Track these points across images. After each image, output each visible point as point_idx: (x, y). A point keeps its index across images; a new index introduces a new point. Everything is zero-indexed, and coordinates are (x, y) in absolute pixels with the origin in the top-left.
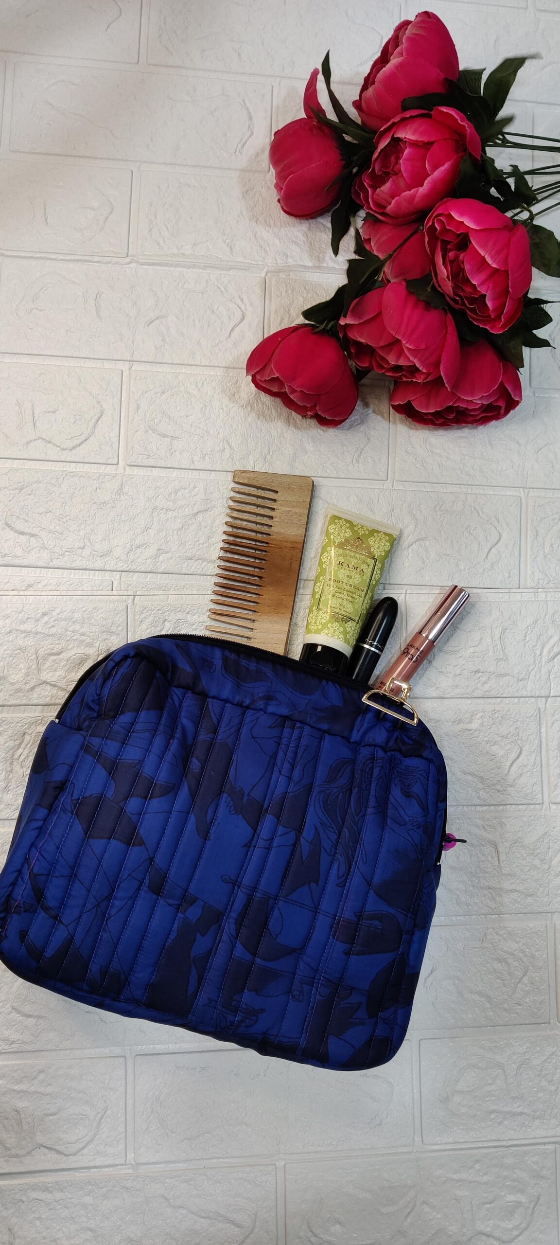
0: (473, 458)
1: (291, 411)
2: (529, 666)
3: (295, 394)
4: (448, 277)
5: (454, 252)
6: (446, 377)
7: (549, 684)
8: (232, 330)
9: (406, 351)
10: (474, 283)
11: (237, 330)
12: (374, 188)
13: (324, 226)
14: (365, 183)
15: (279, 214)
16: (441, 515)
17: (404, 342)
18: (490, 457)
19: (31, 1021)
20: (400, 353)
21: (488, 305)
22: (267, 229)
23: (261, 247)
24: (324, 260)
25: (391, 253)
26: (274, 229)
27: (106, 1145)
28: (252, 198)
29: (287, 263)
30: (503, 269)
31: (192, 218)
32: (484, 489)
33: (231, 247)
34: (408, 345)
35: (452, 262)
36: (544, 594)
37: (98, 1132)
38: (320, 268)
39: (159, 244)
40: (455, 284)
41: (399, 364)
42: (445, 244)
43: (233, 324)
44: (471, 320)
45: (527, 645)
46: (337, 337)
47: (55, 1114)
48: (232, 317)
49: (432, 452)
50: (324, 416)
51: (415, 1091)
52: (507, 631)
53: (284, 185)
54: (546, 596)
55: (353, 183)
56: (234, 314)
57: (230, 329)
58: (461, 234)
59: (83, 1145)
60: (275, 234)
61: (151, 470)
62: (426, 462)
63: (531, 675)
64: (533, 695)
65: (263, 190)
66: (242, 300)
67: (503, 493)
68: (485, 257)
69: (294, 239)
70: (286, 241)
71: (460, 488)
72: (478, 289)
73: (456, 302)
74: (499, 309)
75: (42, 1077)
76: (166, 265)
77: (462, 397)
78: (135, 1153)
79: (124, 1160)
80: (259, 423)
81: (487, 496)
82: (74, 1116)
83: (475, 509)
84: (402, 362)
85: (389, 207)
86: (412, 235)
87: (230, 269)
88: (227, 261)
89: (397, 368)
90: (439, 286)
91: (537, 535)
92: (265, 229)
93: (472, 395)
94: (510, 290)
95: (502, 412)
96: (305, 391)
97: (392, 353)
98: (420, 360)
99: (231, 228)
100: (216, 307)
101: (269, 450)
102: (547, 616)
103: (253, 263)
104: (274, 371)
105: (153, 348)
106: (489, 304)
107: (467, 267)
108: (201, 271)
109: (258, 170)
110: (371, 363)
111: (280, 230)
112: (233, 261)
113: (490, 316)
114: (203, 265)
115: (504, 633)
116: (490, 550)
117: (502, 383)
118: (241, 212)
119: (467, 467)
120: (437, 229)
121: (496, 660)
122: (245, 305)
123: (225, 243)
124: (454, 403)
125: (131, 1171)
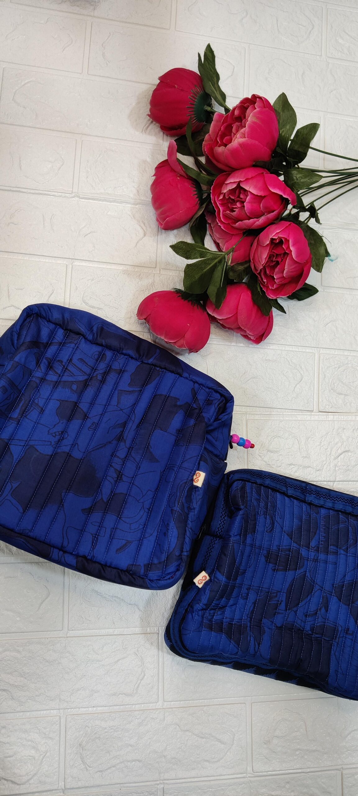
2: (323, 461)
7: (335, 473)
8: (137, 242)
11: (141, 242)
27: (46, 776)
31: (113, 171)
32: (292, 348)
36: (332, 416)
37: (40, 768)
39: (92, 186)
43: (138, 239)
45: (322, 448)
47: (12, 756)
48: (137, 235)
52: (310, 439)
54: (334, 417)
56: (139, 232)
59: (30, 777)
63: (324, 467)
64: (325, 480)
66: (144, 224)
67: (304, 350)
76: (97, 200)
78: (65, 781)
79: (57, 787)
81: (295, 352)
82: (25, 757)
83: (287, 360)
87: (137, 204)
91: (325, 377)
100: (127, 228)
102: (334, 430)
105: (87, 252)
108: (119, 204)
114: (120, 201)
115: (307, 441)
116: (296, 386)
121: (302, 457)
122: (146, 227)
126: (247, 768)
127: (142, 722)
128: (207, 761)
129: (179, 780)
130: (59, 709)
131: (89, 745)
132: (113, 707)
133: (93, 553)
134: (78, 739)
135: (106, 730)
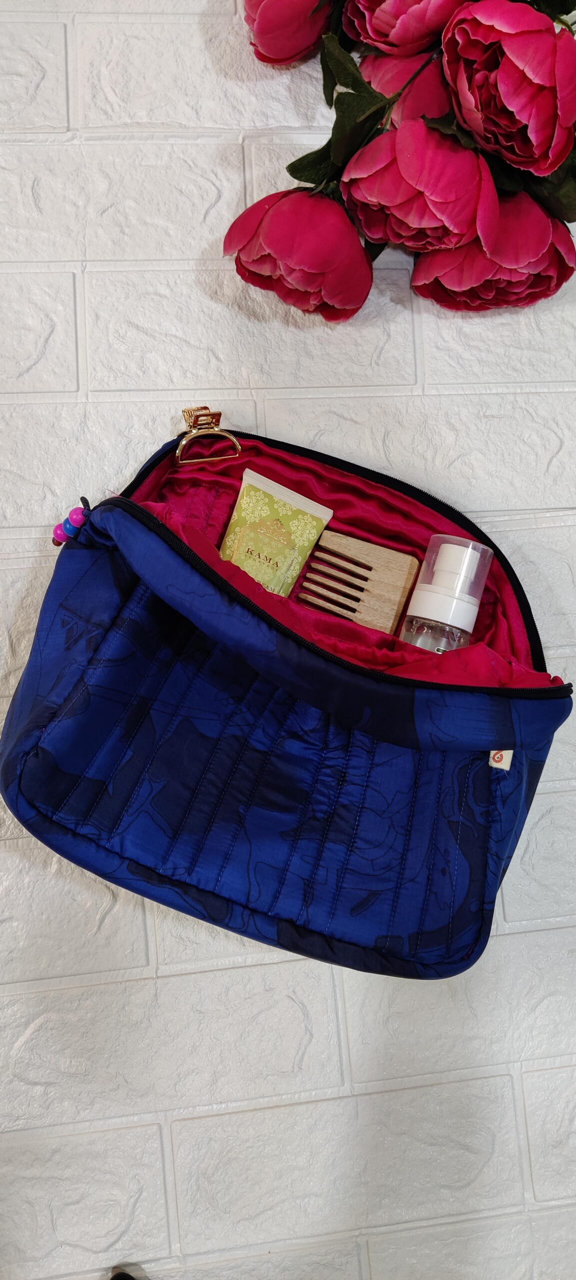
0: (519, 348)
1: (288, 307)
3: (294, 275)
4: (476, 107)
5: (482, 72)
6: (485, 238)
8: (206, 214)
9: (431, 206)
10: (511, 109)
11: (213, 212)
12: (372, 11)
13: (310, 76)
14: (360, 6)
15: (252, 65)
16: (486, 423)
17: (427, 194)
18: (540, 346)
19: (39, 1089)
20: (424, 211)
21: (531, 138)
22: (239, 83)
23: (234, 108)
24: (314, 118)
25: (400, 91)
26: (248, 84)
27: (144, 1235)
28: (218, 48)
29: (267, 125)
30: (548, 85)
31: (144, 78)
32: (536, 387)
33: (196, 110)
34: (432, 198)
35: (480, 88)
37: (133, 1220)
38: (310, 128)
39: (106, 113)
40: (486, 116)
41: (423, 226)
42: (469, 64)
43: (206, 206)
44: (508, 162)
46: (341, 200)
47: (78, 1202)
48: (205, 197)
49: (469, 345)
50: (331, 304)
51: (522, 1136)
53: (257, 14)
55: (344, 10)
56: (207, 193)
57: (203, 212)
58: (492, 44)
59: (115, 1237)
60: (250, 90)
61: (120, 395)
62: (462, 358)
65: (231, 38)
66: (216, 175)
68: (525, 71)
69: (274, 95)
70: (264, 98)
71: (508, 388)
72: (517, 118)
73: (487, 140)
74: (546, 143)
75: (57, 1157)
76: (118, 138)
77: (504, 266)
78: (180, 1242)
79: (168, 1251)
80: (250, 325)
81: (542, 394)
82: (102, 1203)
83: (528, 412)
84: (426, 224)
85: (394, 31)
86: (423, 67)
87: (198, 137)
88: (194, 128)
89: (421, 233)
90: (465, 122)
92: (237, 85)
93: (517, 261)
94: (559, 113)
95: (553, 283)
96: (306, 269)
97: (413, 213)
98: (449, 217)
99: (195, 87)
100: (184, 187)
101: (266, 359)
103: (226, 128)
104: (265, 247)
105: (109, 243)
106: (532, 136)
107: (501, 88)
108: (162, 142)
109: (222, 12)
110: (385, 234)
111: (255, 85)
112: (200, 127)
113: (532, 154)
114: (164, 134)
116: (550, 462)
117: (552, 244)
118: (205, 66)
119: (513, 361)
120: (459, 43)
122: (220, 180)
123: (188, 105)
124: (493, 277)
125: (177, 1265)
126: (523, 1195)
127: (315, 1123)
128: (447, 1186)
129: (395, 1226)
130: (156, 1112)
131: (219, 1173)
132: (257, 1100)
133: (307, 915)
134: (197, 1164)
135: (248, 1144)
